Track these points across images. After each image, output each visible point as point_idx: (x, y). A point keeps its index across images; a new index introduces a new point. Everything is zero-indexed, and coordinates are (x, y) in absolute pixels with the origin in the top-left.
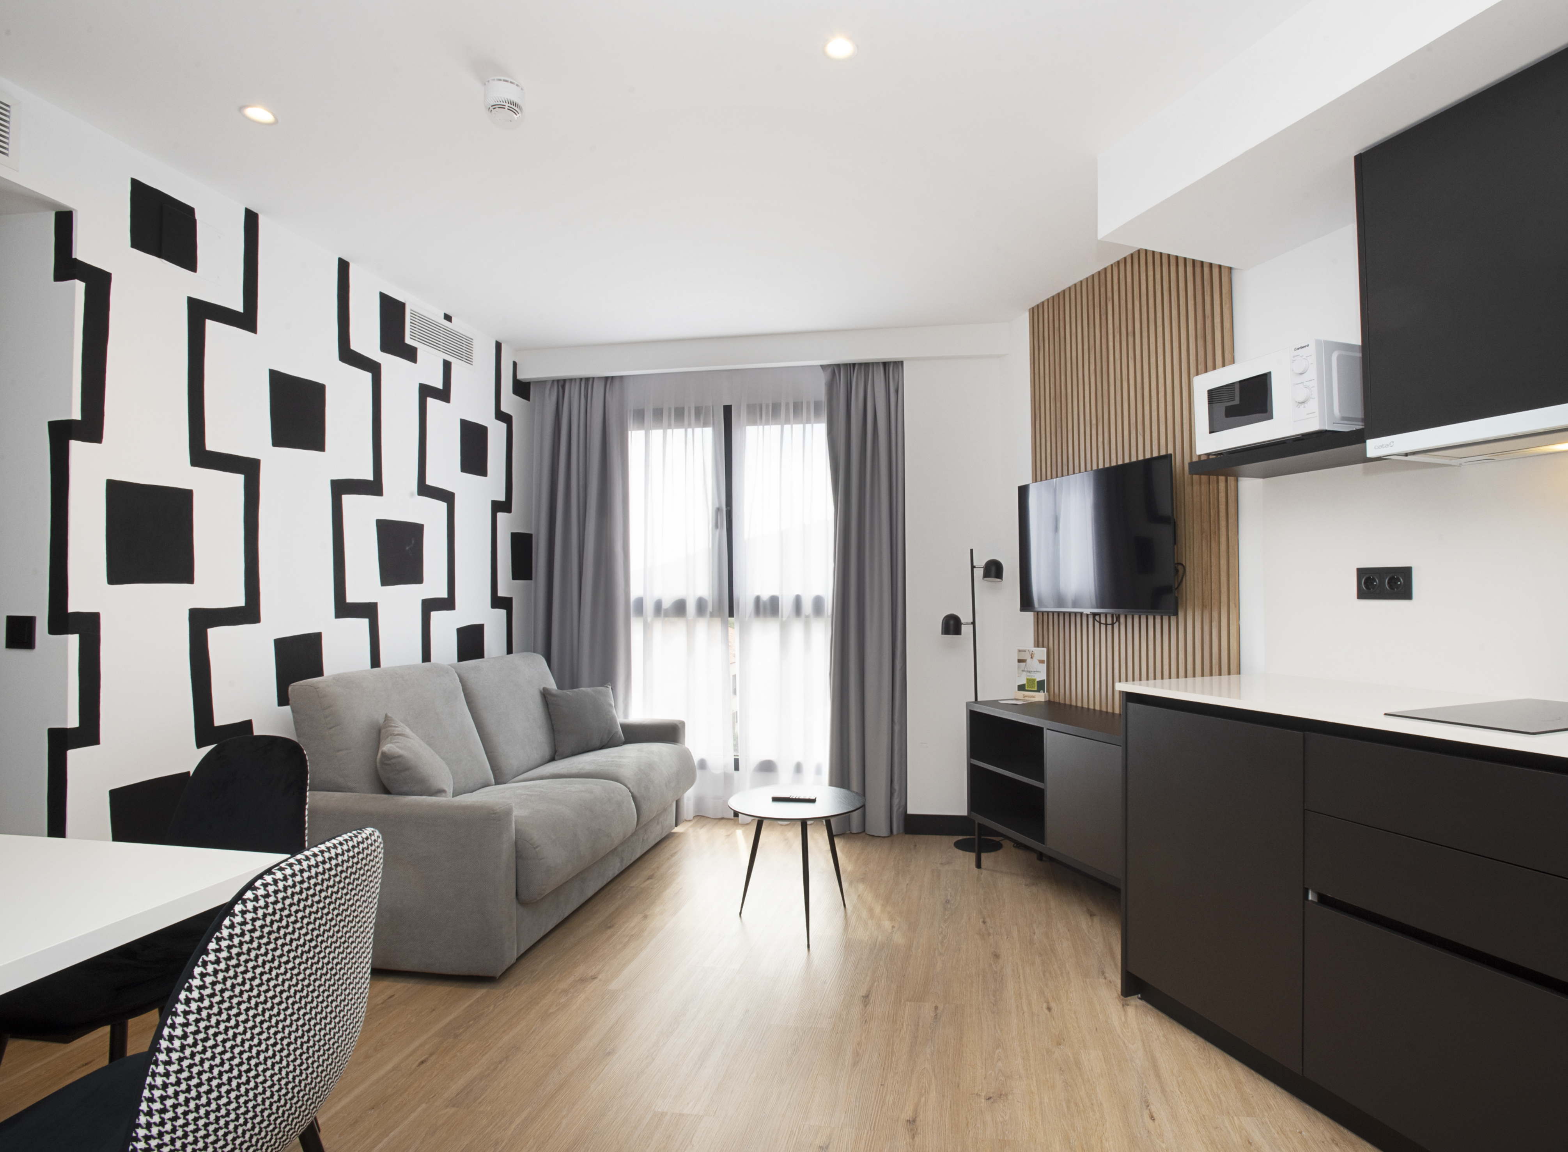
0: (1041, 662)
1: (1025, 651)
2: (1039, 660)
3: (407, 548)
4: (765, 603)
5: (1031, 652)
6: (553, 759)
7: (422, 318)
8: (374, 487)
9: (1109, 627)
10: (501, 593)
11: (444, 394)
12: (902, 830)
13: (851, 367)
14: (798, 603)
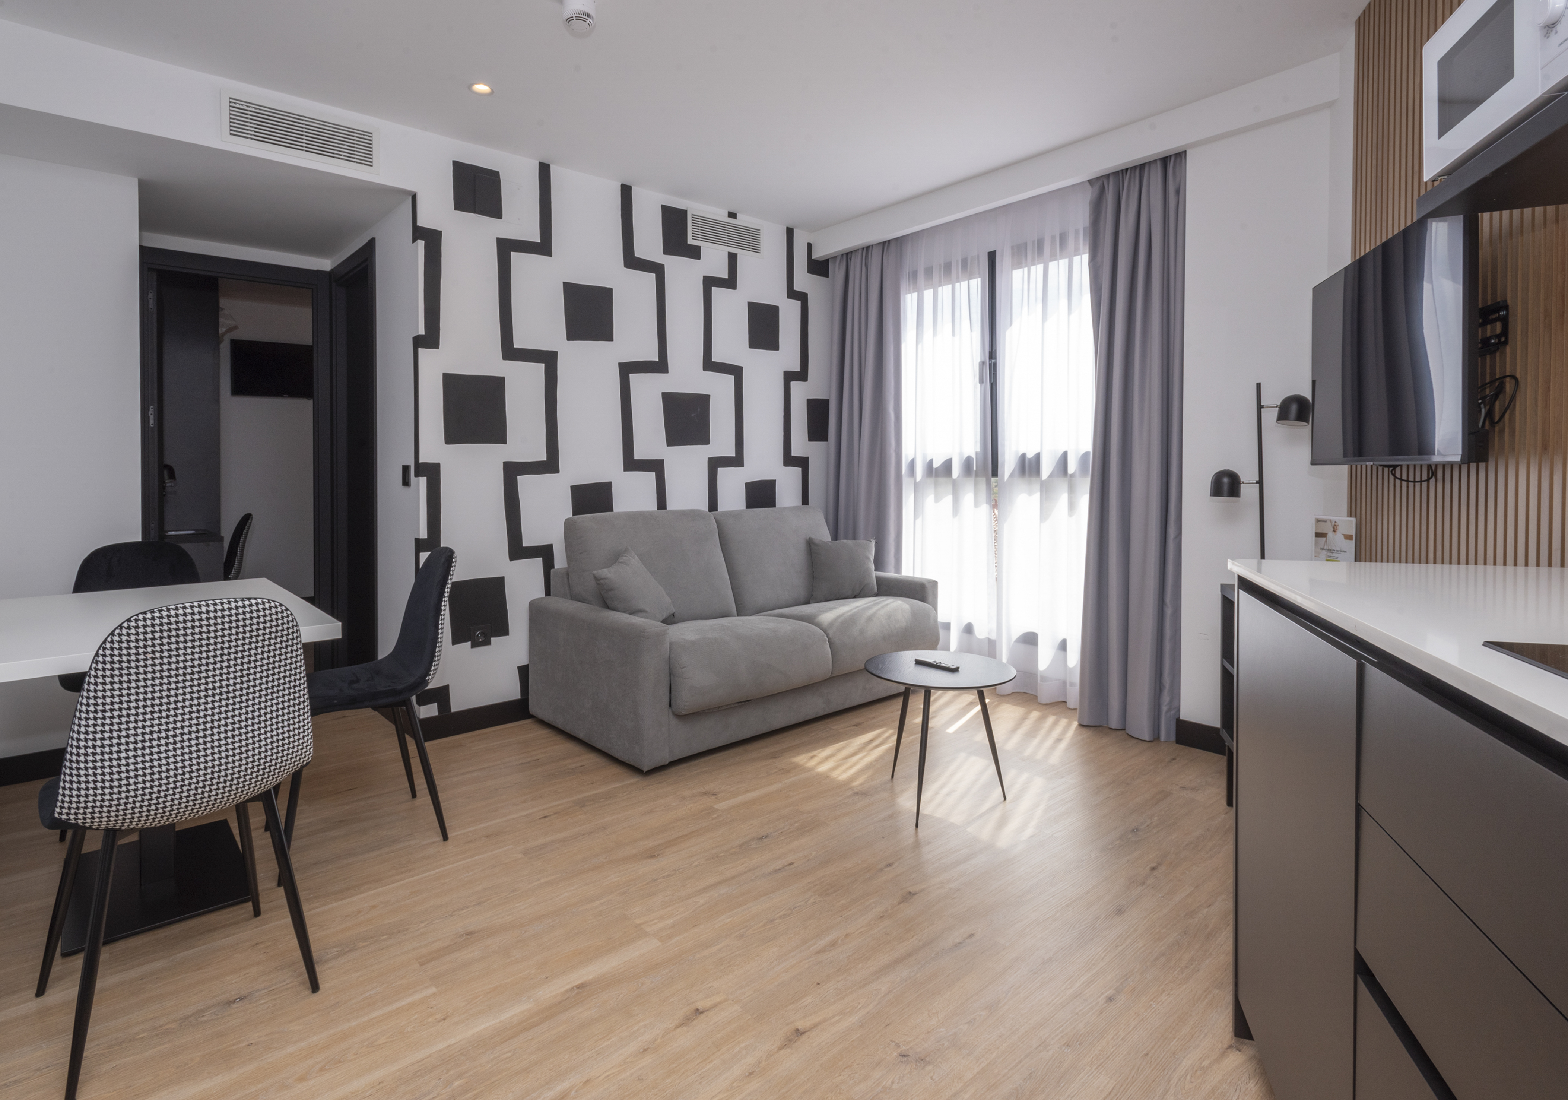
0: (1348, 537)
1: (1326, 521)
2: (1344, 535)
3: (693, 415)
4: (1030, 459)
5: (1333, 523)
6: (807, 602)
7: (705, 220)
8: (660, 366)
9: (1425, 484)
10: (795, 452)
11: (730, 282)
12: (1173, 738)
13: (1120, 175)
14: (1063, 460)
